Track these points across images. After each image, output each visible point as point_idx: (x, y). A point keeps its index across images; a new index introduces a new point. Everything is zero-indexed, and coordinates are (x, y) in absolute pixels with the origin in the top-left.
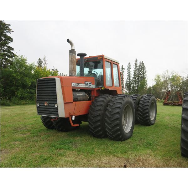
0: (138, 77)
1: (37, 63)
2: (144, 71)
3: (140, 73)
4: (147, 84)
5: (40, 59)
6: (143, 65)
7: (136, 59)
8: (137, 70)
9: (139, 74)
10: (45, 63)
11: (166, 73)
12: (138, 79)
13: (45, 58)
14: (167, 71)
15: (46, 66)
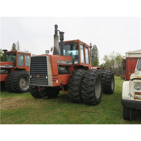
0: (93, 57)
1: (12, 47)
2: (96, 52)
3: (94, 53)
4: (99, 62)
5: (14, 44)
6: (96, 48)
7: (91, 43)
8: (91, 51)
9: (93, 55)
10: (18, 47)
11: (113, 54)
12: (92, 58)
13: (18, 43)
14: (113, 52)
15: (19, 49)
